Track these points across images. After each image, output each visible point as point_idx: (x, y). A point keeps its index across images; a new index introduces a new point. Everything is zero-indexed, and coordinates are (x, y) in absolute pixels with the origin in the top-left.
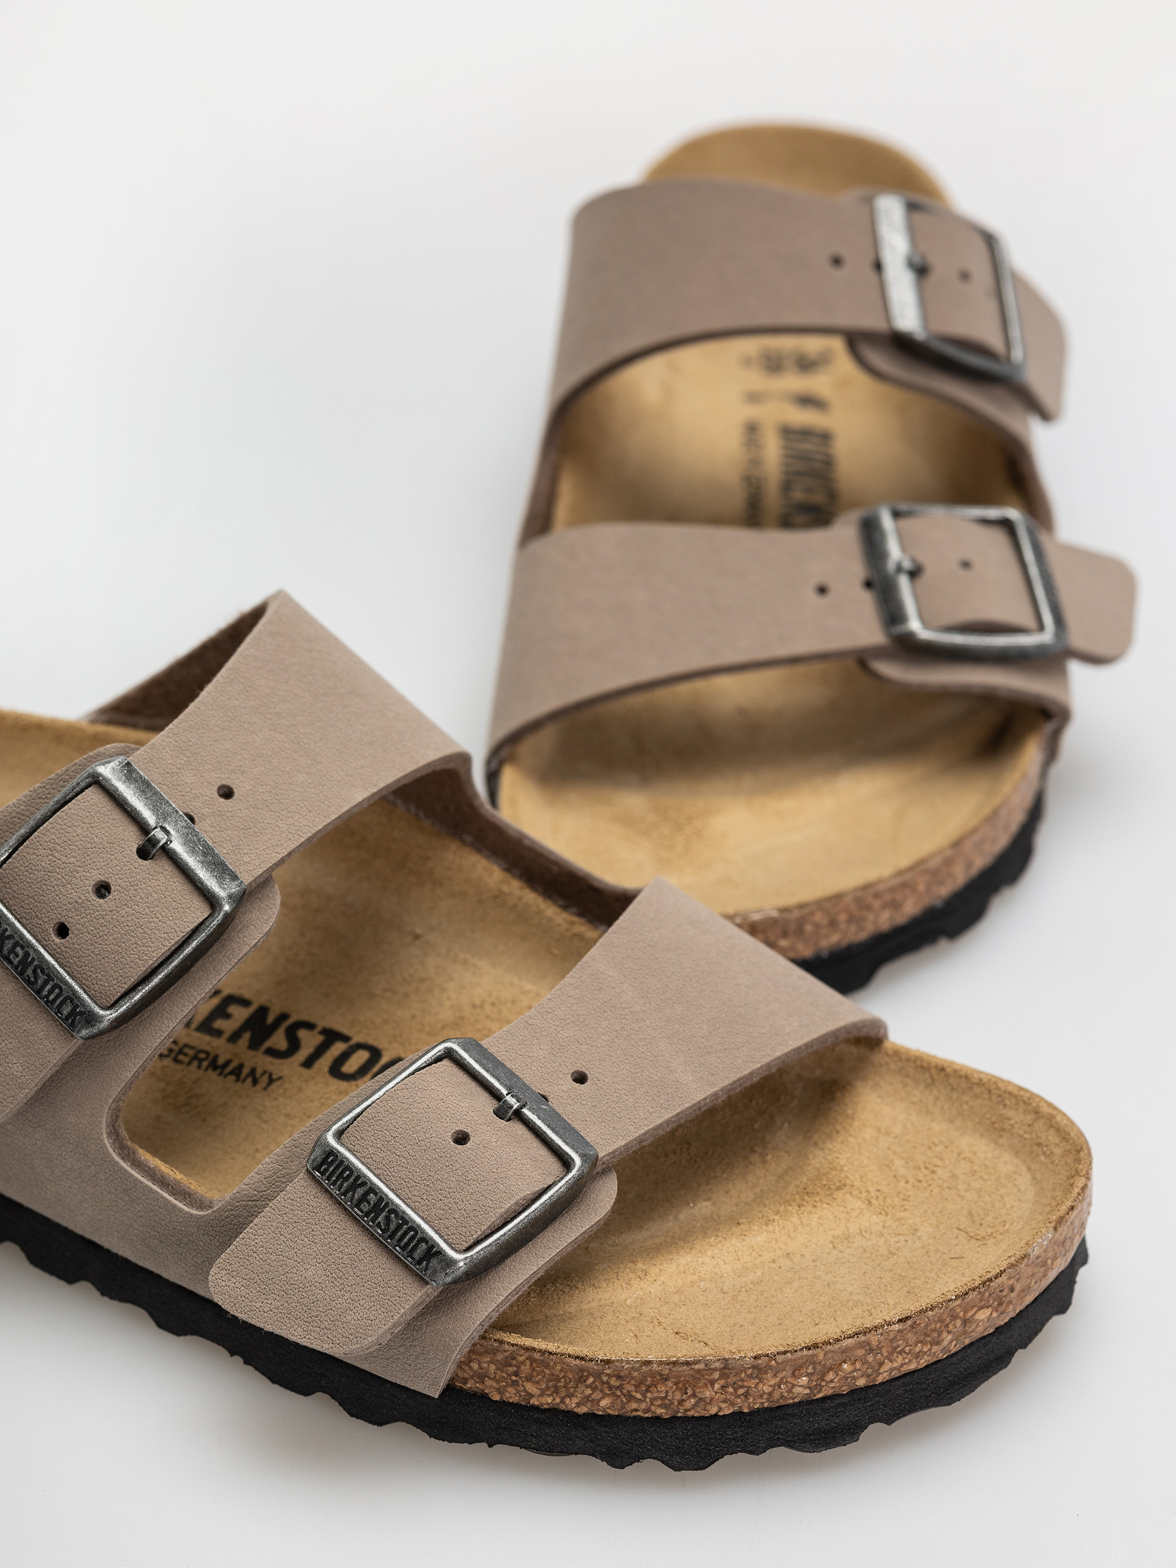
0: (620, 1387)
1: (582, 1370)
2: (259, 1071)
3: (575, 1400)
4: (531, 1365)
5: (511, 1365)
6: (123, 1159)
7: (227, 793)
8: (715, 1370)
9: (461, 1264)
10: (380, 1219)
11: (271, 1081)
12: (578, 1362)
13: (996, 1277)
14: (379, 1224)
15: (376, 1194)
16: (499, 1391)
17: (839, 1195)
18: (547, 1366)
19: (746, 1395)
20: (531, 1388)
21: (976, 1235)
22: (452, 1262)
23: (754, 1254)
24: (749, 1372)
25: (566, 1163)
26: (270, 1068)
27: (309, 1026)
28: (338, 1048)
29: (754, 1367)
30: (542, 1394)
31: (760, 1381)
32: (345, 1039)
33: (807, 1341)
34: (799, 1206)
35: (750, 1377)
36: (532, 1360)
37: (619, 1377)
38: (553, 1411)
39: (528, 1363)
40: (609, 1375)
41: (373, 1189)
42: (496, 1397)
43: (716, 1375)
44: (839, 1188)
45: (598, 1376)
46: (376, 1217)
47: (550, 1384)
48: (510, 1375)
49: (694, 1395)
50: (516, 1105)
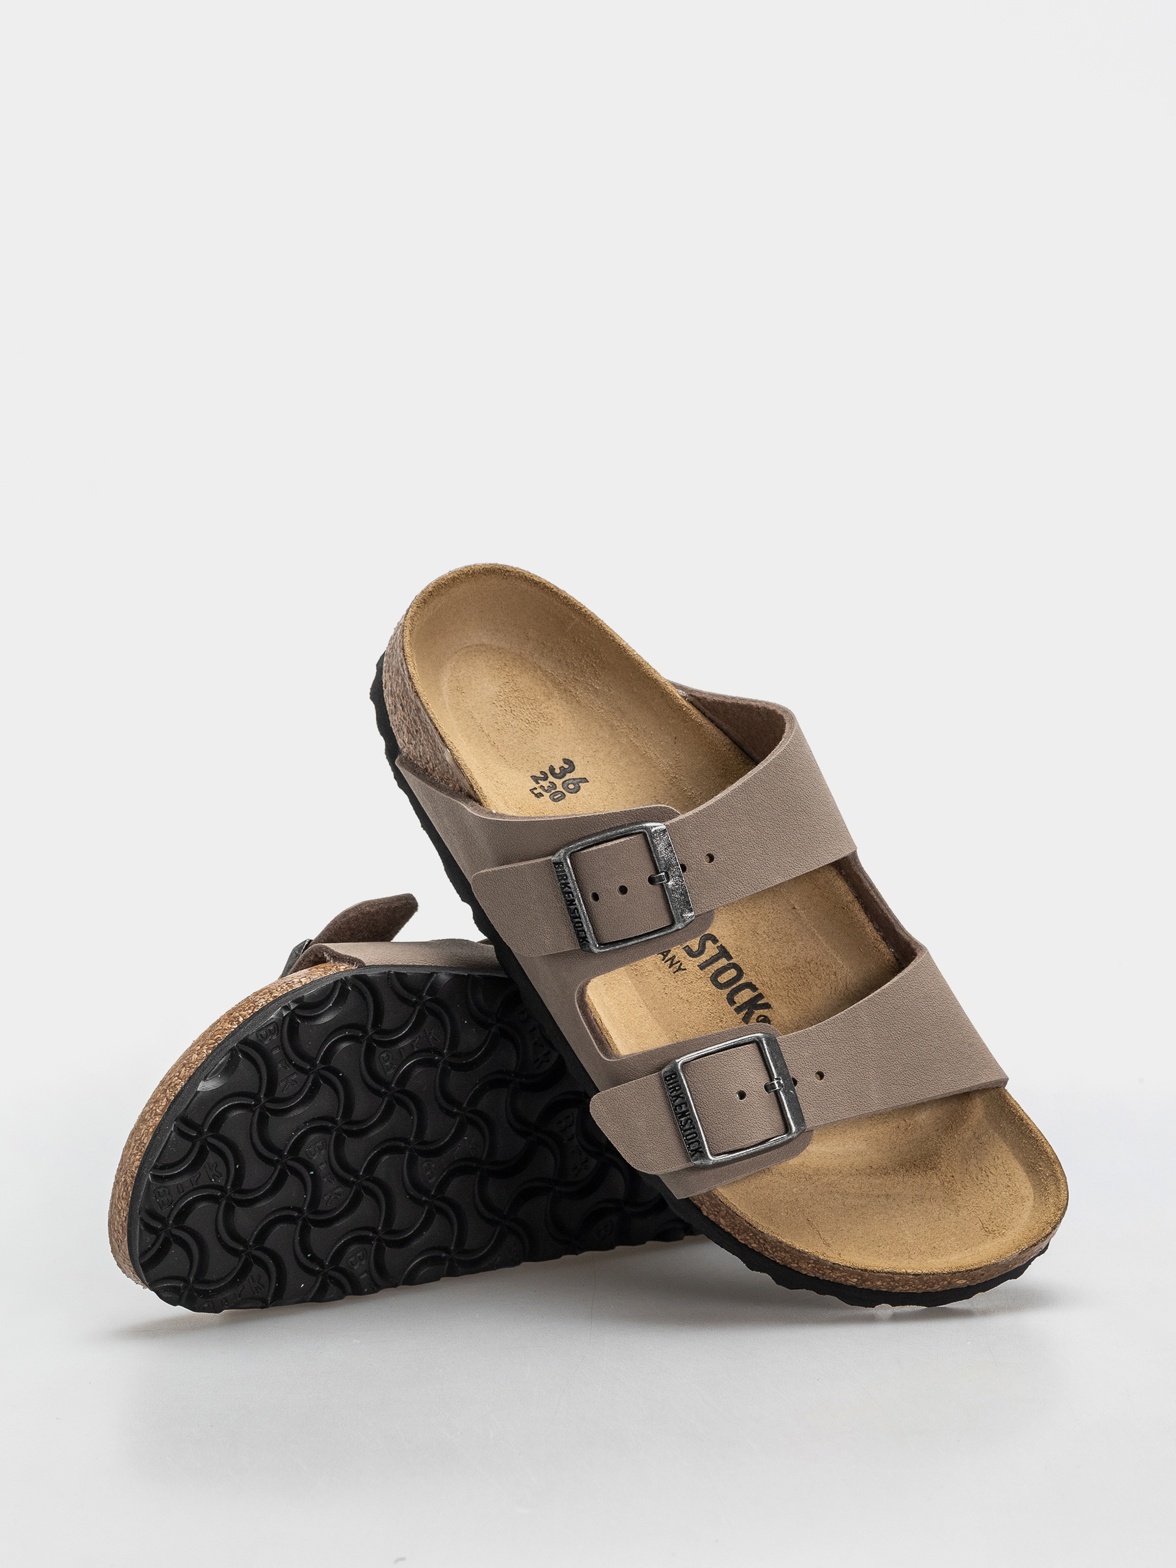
0: (764, 1245)
1: (749, 1229)
2: (676, 960)
3: (740, 1237)
4: (726, 1213)
5: (717, 1208)
6: (579, 1007)
7: (711, 858)
8: (813, 1260)
9: (711, 1162)
10: (683, 1119)
11: (679, 969)
12: (748, 1225)
13: (975, 1270)
14: (681, 1121)
15: (687, 1106)
16: (707, 1212)
17: (930, 1173)
18: (734, 1218)
19: (823, 1274)
20: (722, 1221)
21: (987, 1228)
22: (707, 1158)
23: (871, 1189)
24: (828, 1267)
25: (787, 1129)
26: (682, 960)
27: (715, 940)
28: (723, 962)
29: (831, 1266)
30: (727, 1226)
31: (832, 1272)
32: (729, 957)
33: (863, 1266)
34: (907, 1171)
35: (828, 1269)
36: (727, 1212)
37: (764, 1240)
38: (729, 1234)
39: (725, 1212)
40: (760, 1238)
41: (687, 1103)
42: (705, 1214)
43: (812, 1261)
44: (932, 1169)
45: (755, 1235)
46: (680, 1117)
47: (732, 1225)
48: (715, 1211)
49: (797, 1264)
50: (778, 1088)
